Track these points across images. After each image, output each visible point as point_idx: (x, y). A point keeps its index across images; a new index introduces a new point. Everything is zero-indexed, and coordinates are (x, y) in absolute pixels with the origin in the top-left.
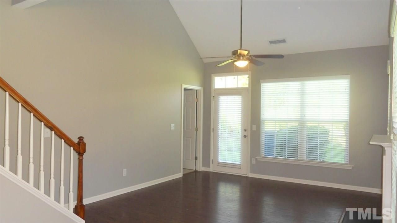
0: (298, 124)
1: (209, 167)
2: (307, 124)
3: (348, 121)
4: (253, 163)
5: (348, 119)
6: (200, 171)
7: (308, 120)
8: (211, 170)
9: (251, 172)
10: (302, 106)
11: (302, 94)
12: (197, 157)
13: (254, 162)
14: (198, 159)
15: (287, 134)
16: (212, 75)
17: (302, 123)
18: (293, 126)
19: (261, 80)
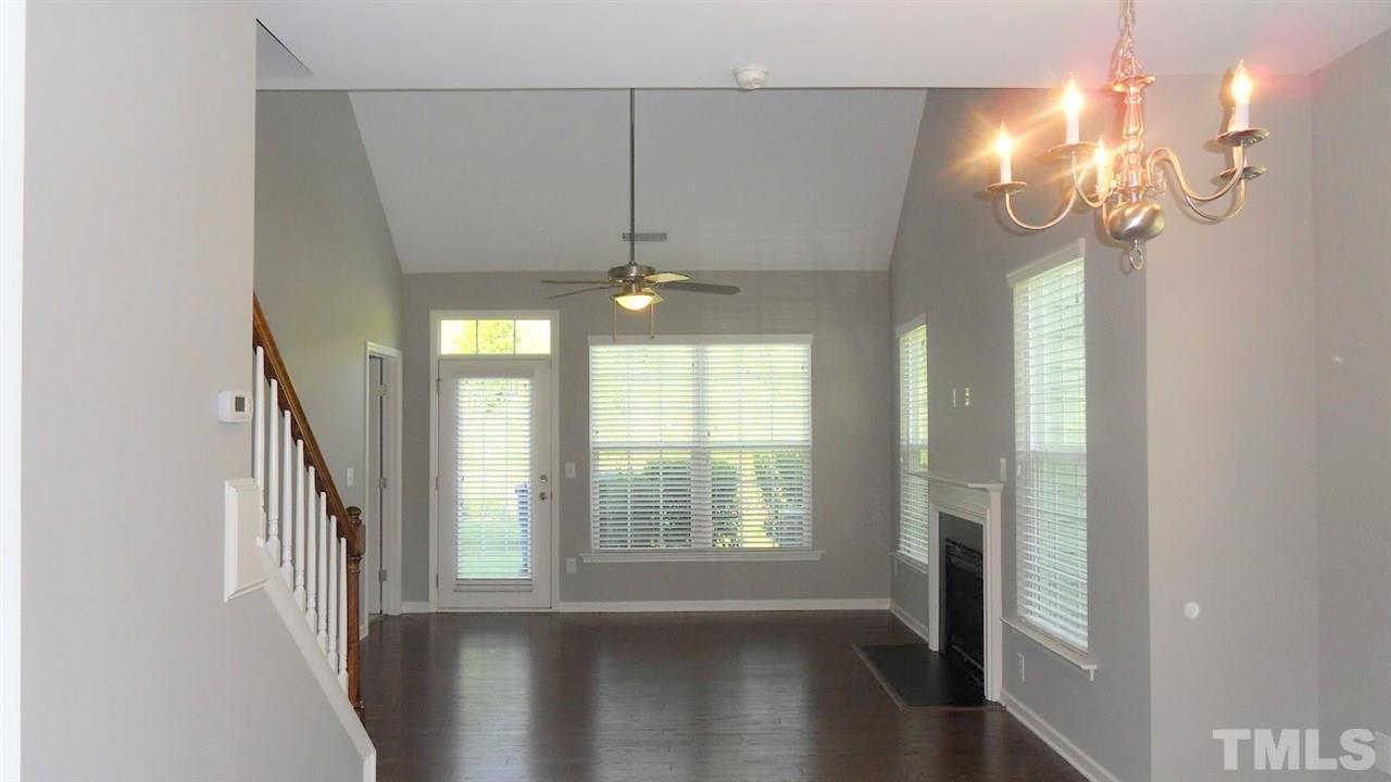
0: (689, 456)
1: (426, 599)
2: (712, 456)
3: (807, 444)
4: (568, 572)
5: (808, 441)
6: (394, 616)
7: (715, 445)
8: (432, 607)
9: (563, 598)
10: (700, 410)
11: (700, 377)
12: (385, 571)
13: (572, 568)
14: (388, 578)
15: (661, 484)
16: (433, 313)
17: (700, 451)
18: (676, 463)
19: (589, 337)
